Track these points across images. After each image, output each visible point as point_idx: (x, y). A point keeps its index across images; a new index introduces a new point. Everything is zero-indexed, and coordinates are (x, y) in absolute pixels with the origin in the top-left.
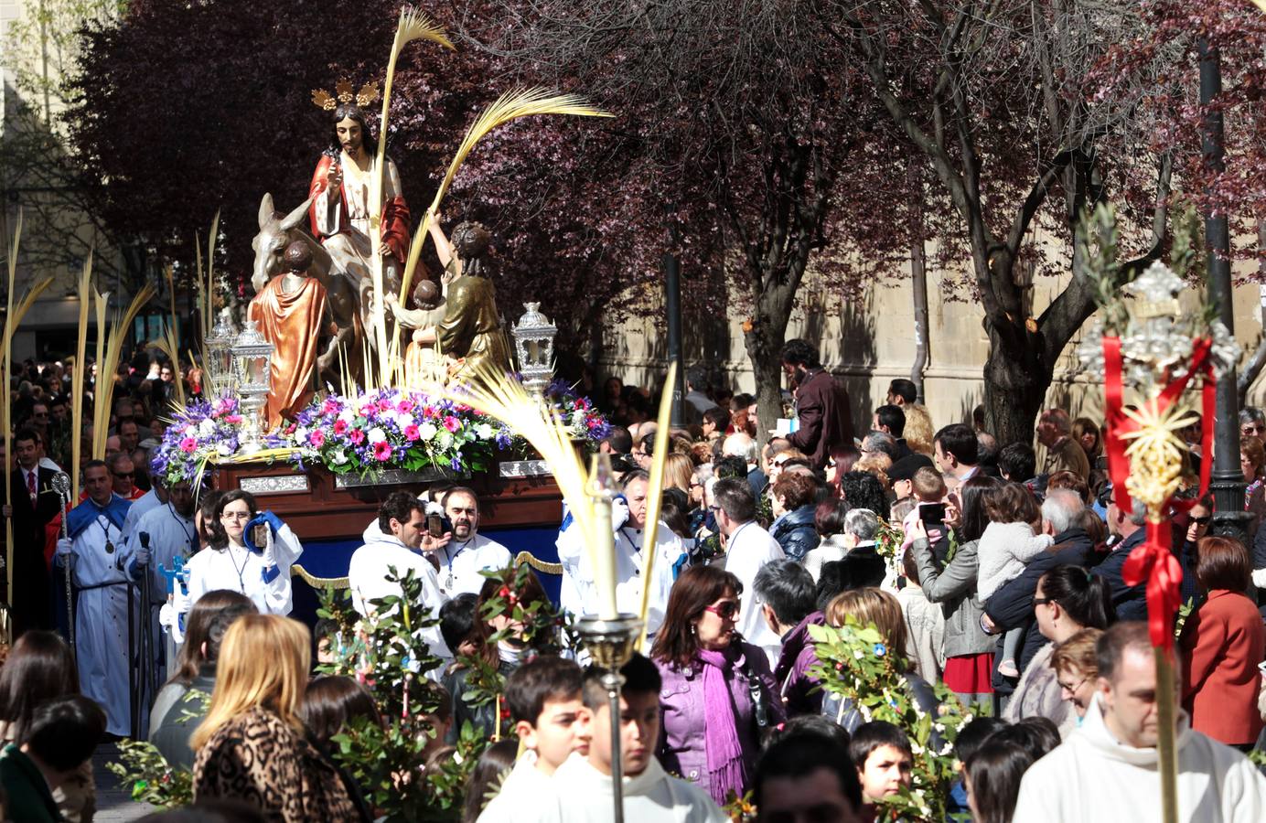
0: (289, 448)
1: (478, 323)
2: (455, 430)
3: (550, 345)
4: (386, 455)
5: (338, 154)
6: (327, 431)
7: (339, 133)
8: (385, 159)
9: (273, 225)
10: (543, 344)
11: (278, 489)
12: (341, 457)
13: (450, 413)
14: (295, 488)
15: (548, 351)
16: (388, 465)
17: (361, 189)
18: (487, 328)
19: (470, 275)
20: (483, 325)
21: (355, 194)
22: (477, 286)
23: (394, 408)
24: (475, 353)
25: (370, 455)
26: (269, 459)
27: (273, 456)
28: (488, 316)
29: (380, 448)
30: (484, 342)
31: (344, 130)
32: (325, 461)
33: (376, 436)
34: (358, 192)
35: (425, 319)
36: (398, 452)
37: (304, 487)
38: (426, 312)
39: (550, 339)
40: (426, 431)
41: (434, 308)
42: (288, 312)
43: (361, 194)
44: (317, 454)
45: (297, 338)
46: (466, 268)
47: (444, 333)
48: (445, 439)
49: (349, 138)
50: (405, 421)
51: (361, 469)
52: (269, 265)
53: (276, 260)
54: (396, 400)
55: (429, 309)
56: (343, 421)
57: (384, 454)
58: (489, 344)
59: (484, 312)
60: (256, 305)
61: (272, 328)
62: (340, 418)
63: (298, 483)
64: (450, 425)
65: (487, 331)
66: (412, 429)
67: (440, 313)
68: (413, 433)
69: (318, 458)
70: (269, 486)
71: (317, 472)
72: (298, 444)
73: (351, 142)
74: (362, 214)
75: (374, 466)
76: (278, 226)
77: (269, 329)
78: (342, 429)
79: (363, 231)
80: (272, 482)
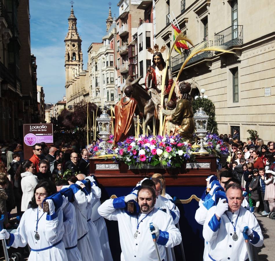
0: (114, 154)
1: (185, 114)
2: (169, 151)
3: (207, 123)
4: (144, 159)
6: (125, 150)
10: (204, 122)
12: (128, 159)
13: (169, 145)
14: (115, 168)
15: (206, 125)
16: (144, 163)
18: (189, 116)
19: (184, 99)
20: (187, 115)
21: (159, 78)
22: (186, 102)
23: (149, 142)
24: (184, 124)
25: (139, 160)
26: (106, 158)
28: (189, 113)
29: (142, 157)
30: (187, 121)
32: (124, 160)
33: (142, 152)
34: (160, 77)
36: (149, 158)
37: (118, 168)
38: (170, 110)
39: (207, 120)
40: (159, 152)
41: (173, 109)
43: (161, 78)
44: (121, 157)
45: (126, 117)
46: (183, 96)
47: (174, 117)
48: (166, 155)
49: (157, 61)
50: (152, 147)
51: (136, 164)
55: (171, 110)
56: (131, 146)
58: (189, 122)
59: (188, 111)
61: (120, 114)
62: (131, 145)
64: (168, 150)
65: (188, 117)
66: (154, 151)
68: (154, 152)
69: (122, 159)
72: (116, 153)
74: (160, 84)
75: (140, 163)
77: (119, 114)
78: (130, 149)
80: (107, 166)
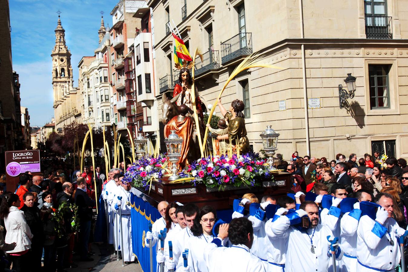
0: (189, 178)
1: (242, 133)
4: (228, 180)
5: (181, 83)
6: (204, 171)
7: (182, 77)
8: (195, 86)
9: (168, 101)
11: (186, 193)
12: (211, 181)
13: (248, 165)
14: (192, 192)
16: (227, 184)
17: (188, 94)
18: (244, 135)
19: (239, 117)
22: (242, 121)
23: (228, 162)
24: (241, 143)
25: (222, 180)
26: (183, 182)
27: (184, 181)
29: (226, 177)
30: (244, 139)
31: (184, 76)
32: (204, 182)
33: (223, 173)
35: (222, 132)
36: (232, 179)
37: (195, 192)
38: (222, 130)
40: (241, 171)
41: (225, 128)
42: (180, 128)
44: (201, 180)
45: (183, 137)
46: (237, 115)
47: (231, 136)
48: (248, 174)
52: (167, 114)
53: (170, 112)
54: (228, 160)
55: (223, 129)
56: (210, 167)
57: (226, 180)
58: (246, 140)
59: (244, 130)
60: (168, 126)
63: (193, 191)
64: (249, 169)
67: (227, 130)
69: (201, 181)
70: (182, 192)
71: (200, 187)
72: (193, 176)
73: (186, 79)
74: (188, 102)
75: (223, 184)
76: (170, 102)
78: (210, 170)
79: (189, 106)
80: (183, 191)
